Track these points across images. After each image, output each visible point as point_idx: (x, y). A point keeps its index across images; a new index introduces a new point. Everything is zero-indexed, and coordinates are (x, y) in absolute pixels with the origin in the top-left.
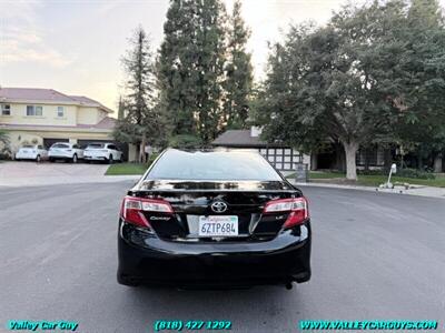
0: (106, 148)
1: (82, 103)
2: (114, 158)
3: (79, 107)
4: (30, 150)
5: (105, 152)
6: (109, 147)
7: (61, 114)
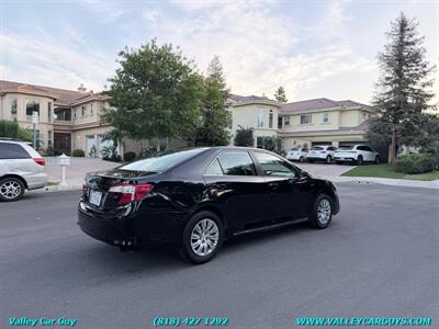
0: (354, 149)
1: (344, 107)
2: (365, 159)
3: (342, 111)
4: (295, 152)
5: (354, 154)
6: (358, 148)
7: (326, 120)
